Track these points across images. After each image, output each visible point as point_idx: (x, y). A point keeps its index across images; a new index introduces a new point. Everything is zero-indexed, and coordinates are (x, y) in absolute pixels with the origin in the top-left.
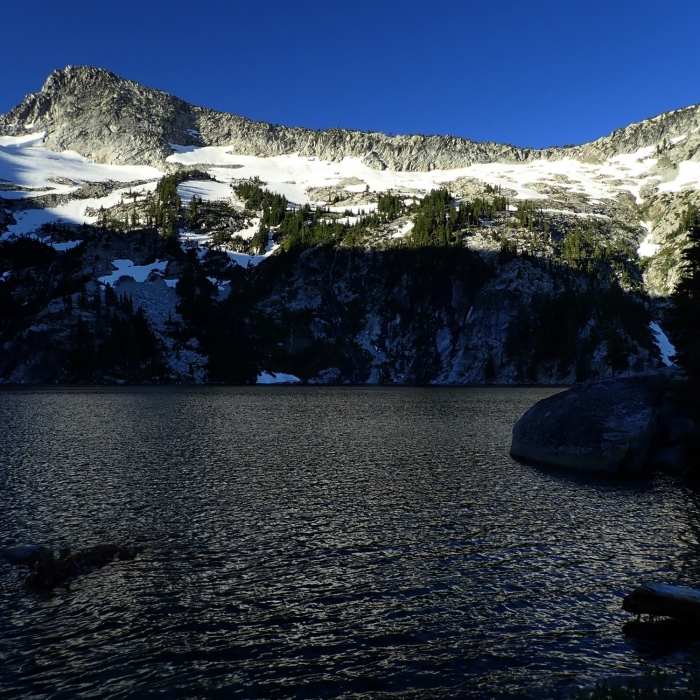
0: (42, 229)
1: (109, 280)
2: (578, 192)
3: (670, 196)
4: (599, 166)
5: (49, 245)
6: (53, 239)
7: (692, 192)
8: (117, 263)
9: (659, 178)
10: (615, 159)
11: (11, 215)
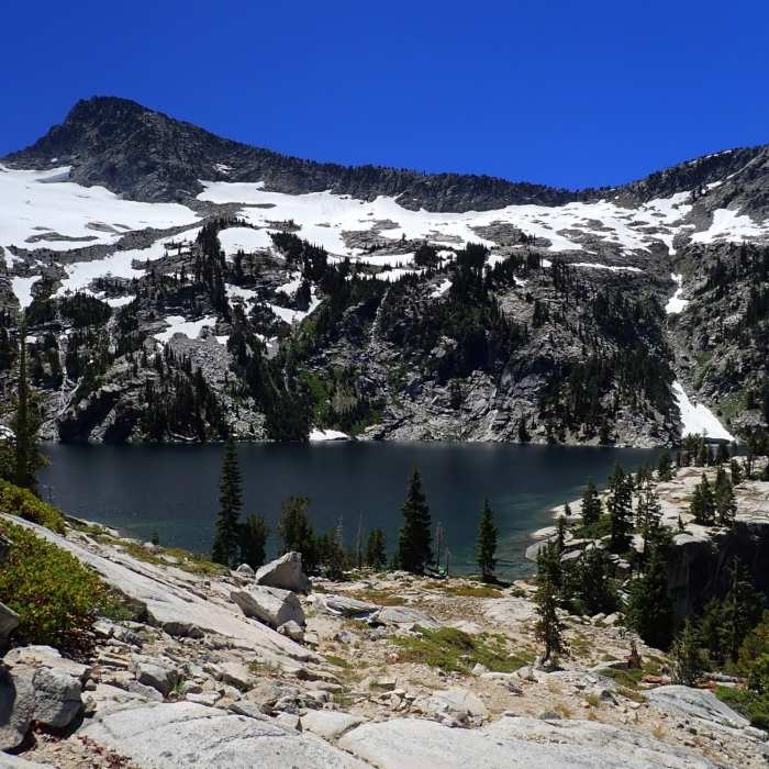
0: (94, 284)
1: (164, 337)
2: (612, 241)
3: (701, 248)
4: (635, 211)
5: (104, 301)
6: (107, 295)
7: (723, 245)
8: (170, 319)
9: (693, 226)
10: (650, 204)
11: (62, 269)
